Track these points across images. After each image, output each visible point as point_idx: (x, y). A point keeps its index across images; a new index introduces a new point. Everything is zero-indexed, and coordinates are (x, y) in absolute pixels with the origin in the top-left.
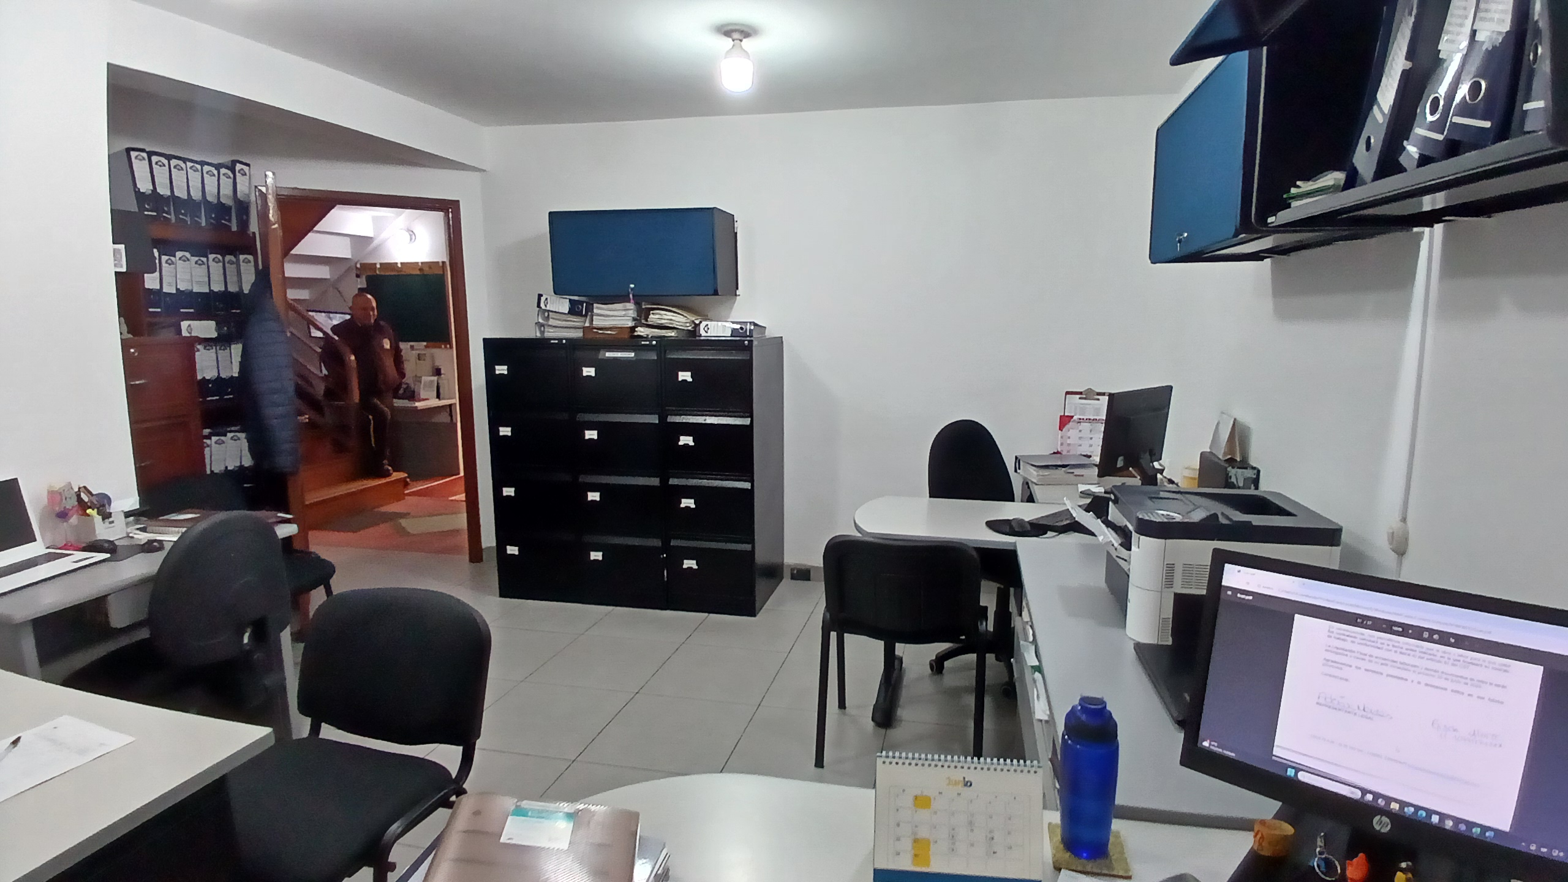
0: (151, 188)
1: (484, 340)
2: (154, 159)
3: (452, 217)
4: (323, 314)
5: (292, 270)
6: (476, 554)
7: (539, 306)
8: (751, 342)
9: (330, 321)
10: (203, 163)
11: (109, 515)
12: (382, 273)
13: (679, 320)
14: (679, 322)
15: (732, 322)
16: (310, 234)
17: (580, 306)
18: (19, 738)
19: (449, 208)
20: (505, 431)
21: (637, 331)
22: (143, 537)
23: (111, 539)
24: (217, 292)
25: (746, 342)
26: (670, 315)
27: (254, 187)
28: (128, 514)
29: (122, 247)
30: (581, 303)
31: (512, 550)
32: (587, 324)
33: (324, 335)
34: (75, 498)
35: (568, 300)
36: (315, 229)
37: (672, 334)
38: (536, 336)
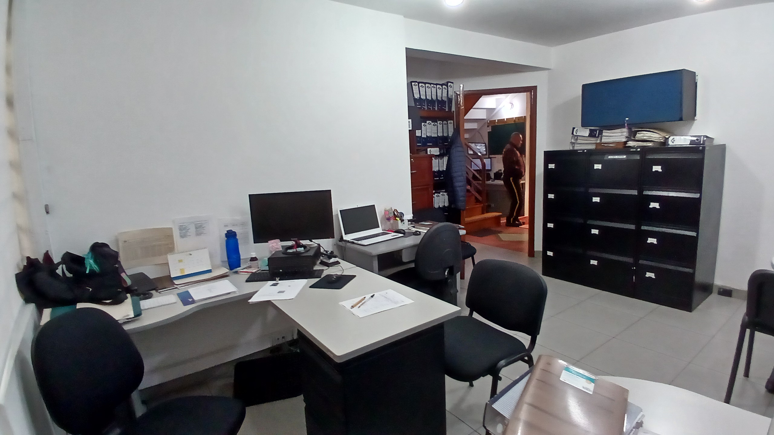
0: (419, 96)
1: (544, 151)
2: (420, 85)
3: (533, 94)
4: (474, 144)
5: (467, 126)
6: (532, 253)
7: (573, 134)
8: (704, 148)
9: (476, 147)
10: (437, 84)
11: (403, 220)
12: (498, 124)
13: (655, 136)
14: (654, 137)
15: (690, 136)
16: (472, 110)
17: (595, 133)
18: (374, 295)
19: (531, 91)
20: (551, 196)
21: (628, 144)
22: (414, 230)
23: (404, 229)
24: (440, 136)
25: (701, 148)
26: (649, 134)
27: (454, 92)
28: (409, 221)
29: (410, 120)
30: (596, 130)
31: (550, 253)
32: (598, 142)
33: (473, 153)
34: (393, 213)
35: (589, 130)
36: (474, 107)
37: (650, 144)
38: (570, 149)
